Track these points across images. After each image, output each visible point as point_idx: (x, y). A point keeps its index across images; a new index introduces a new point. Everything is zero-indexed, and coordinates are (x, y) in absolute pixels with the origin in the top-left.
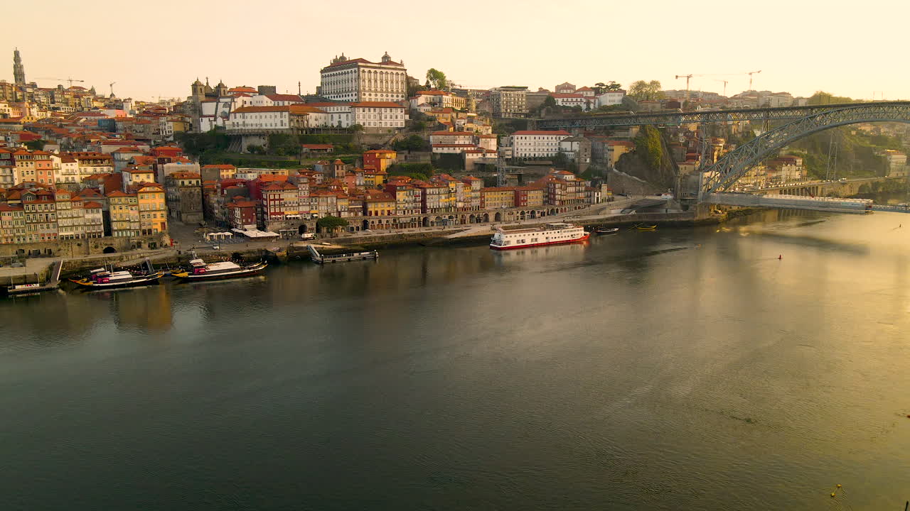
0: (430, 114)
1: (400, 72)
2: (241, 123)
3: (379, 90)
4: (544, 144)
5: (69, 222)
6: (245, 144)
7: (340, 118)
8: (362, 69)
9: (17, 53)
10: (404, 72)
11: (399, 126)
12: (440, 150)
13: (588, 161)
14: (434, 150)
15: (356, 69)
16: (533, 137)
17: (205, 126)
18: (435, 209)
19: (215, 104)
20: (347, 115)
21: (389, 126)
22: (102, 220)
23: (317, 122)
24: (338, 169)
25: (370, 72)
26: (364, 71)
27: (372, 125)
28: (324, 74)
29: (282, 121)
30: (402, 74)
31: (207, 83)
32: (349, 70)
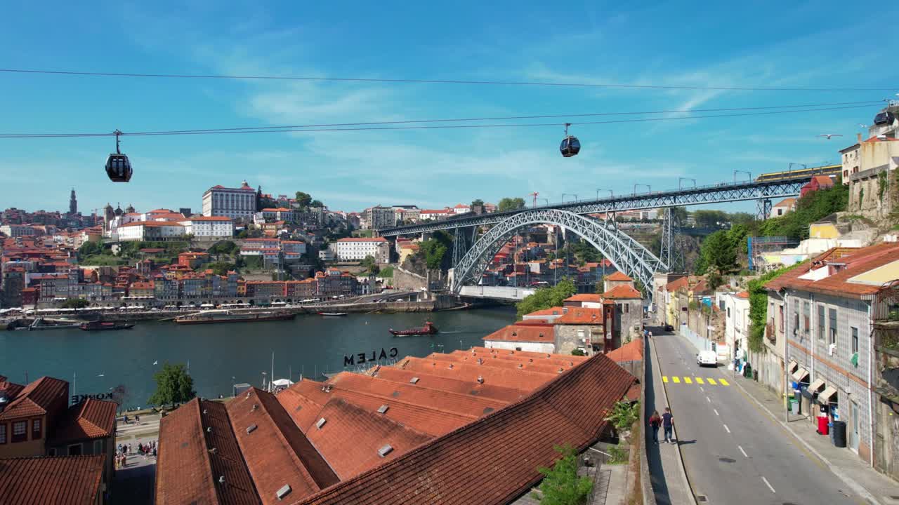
1: (250, 195)
2: (122, 234)
3: (245, 208)
4: (358, 249)
9: (73, 192)
11: (228, 235)
12: (246, 253)
13: (387, 261)
14: (241, 253)
15: (211, 193)
16: (353, 243)
21: (219, 234)
24: (143, 266)
26: (216, 195)
27: (205, 235)
31: (119, 207)
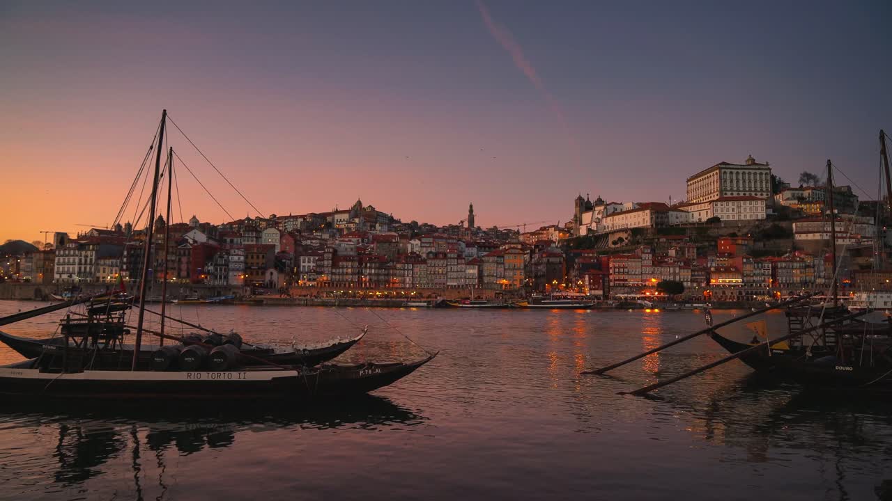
0: (796, 207)
1: (764, 172)
2: (610, 225)
5: (455, 275)
6: (612, 239)
7: (700, 215)
8: (723, 171)
9: (471, 206)
10: (768, 171)
11: (760, 218)
12: (803, 237)
14: (797, 237)
15: (718, 171)
17: (583, 232)
18: (788, 284)
19: (591, 213)
20: (707, 212)
21: (748, 218)
22: (477, 275)
23: (677, 220)
24: (689, 252)
25: (731, 173)
26: (725, 172)
27: (731, 219)
28: (689, 183)
29: (644, 219)
30: (766, 174)
31: (588, 199)
32: (711, 174)
